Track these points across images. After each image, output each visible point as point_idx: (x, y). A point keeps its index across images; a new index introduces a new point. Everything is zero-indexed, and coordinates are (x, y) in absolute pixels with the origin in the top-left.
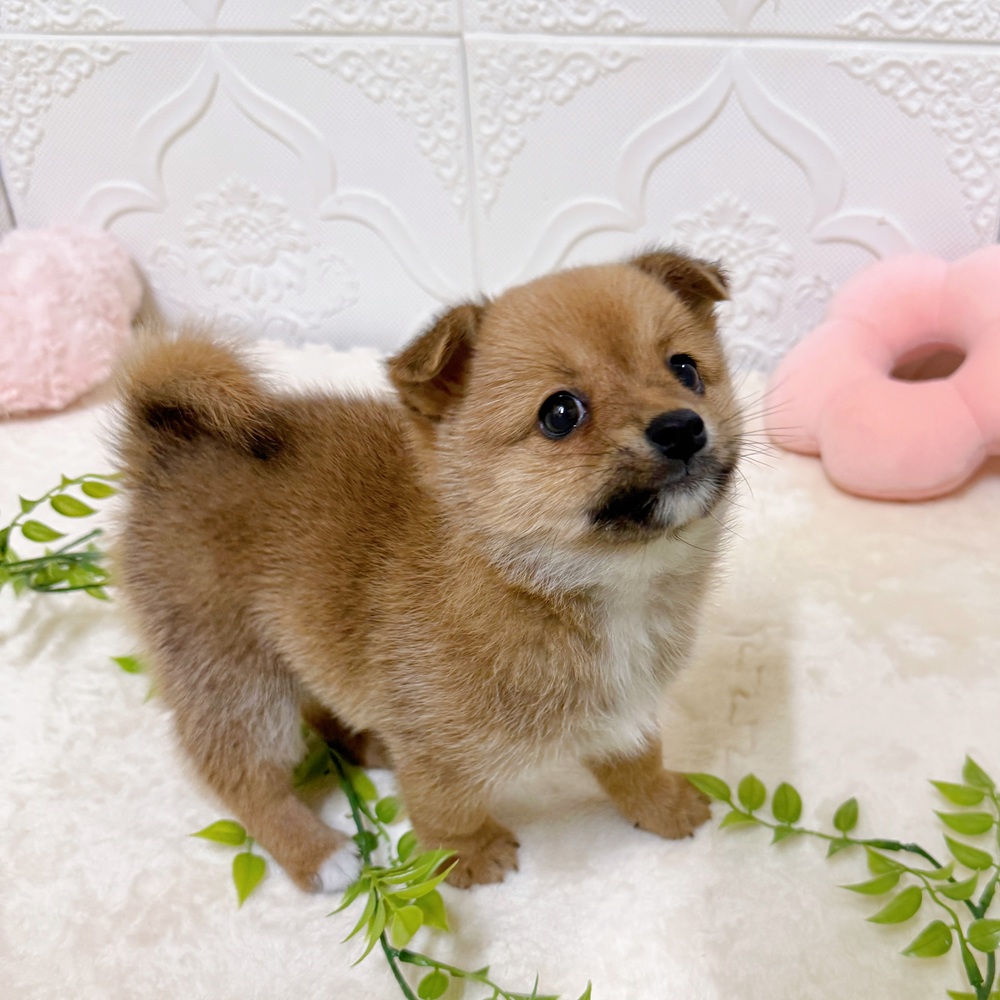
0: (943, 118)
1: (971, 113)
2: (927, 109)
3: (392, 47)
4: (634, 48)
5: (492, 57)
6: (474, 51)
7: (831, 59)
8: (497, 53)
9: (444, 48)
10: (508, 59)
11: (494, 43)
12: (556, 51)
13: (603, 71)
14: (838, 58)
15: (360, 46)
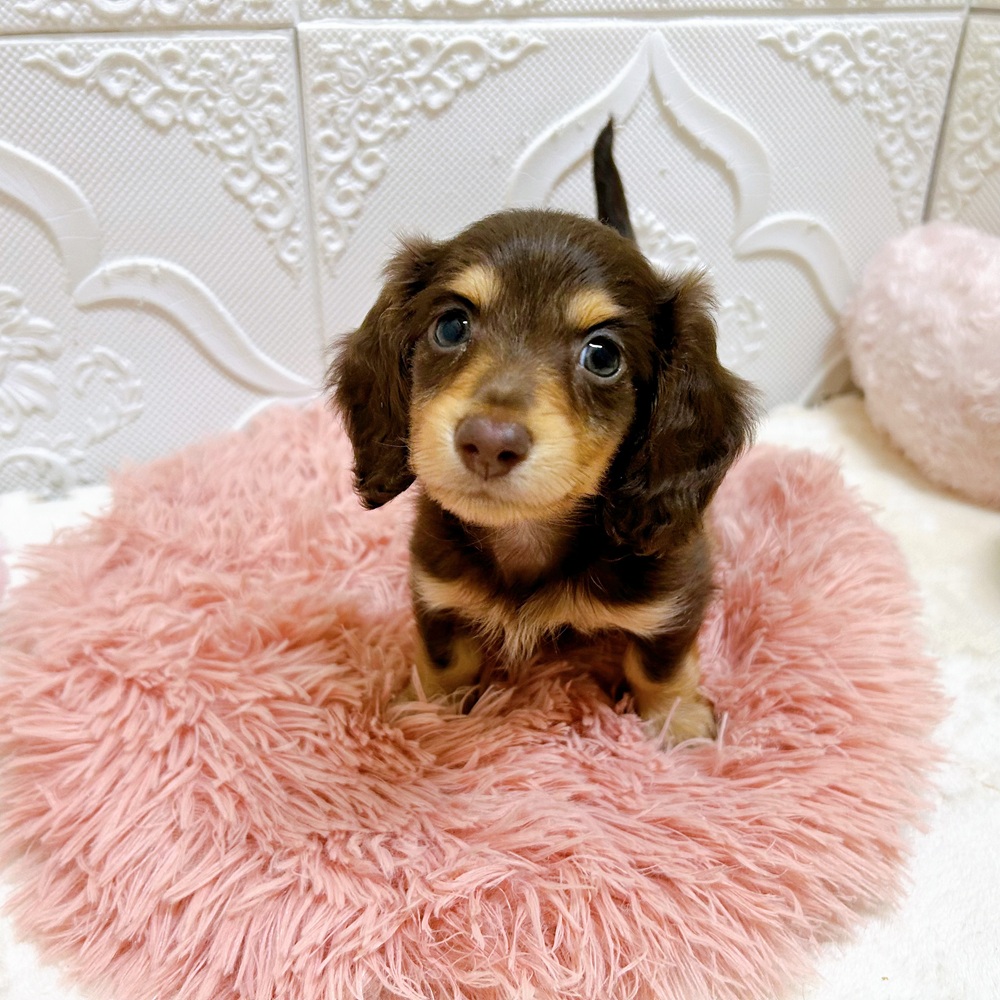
0: (876, 99)
1: (905, 92)
2: (860, 89)
3: (186, 45)
4: (534, 33)
5: (341, 53)
6: (315, 45)
7: (763, 36)
8: (349, 47)
9: (268, 43)
10: (364, 55)
11: (345, 34)
12: (432, 40)
13: (495, 65)
14: (770, 35)
15: (133, 46)
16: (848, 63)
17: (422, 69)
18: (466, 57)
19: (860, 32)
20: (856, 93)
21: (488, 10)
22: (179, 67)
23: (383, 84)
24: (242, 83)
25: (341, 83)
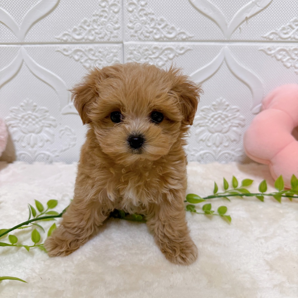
2: (293, 65)
3: (95, 47)
4: (189, 46)
5: (135, 50)
6: (128, 48)
7: (260, 49)
8: (137, 49)
9: (116, 47)
10: (141, 51)
11: (136, 45)
12: (160, 47)
13: (177, 54)
14: (262, 48)
15: (82, 47)
16: (288, 57)
17: (157, 55)
18: (169, 52)
19: (292, 48)
20: (291, 66)
21: (176, 39)
22: (93, 53)
23: (146, 59)
24: (108, 58)
25: (134, 58)
